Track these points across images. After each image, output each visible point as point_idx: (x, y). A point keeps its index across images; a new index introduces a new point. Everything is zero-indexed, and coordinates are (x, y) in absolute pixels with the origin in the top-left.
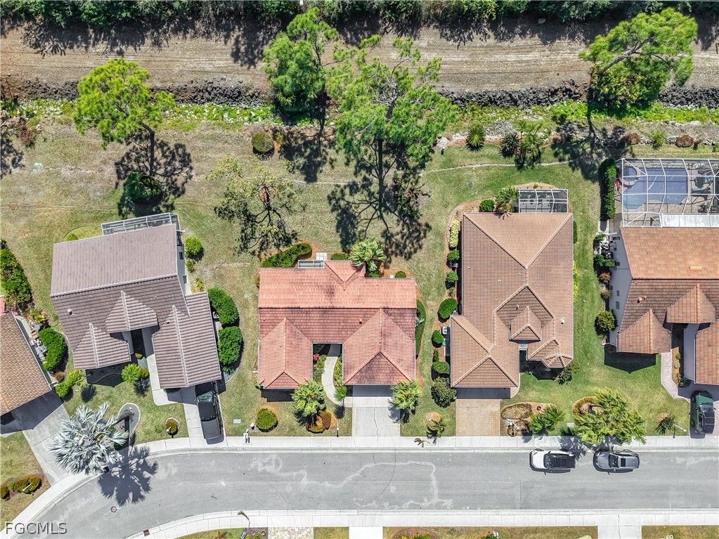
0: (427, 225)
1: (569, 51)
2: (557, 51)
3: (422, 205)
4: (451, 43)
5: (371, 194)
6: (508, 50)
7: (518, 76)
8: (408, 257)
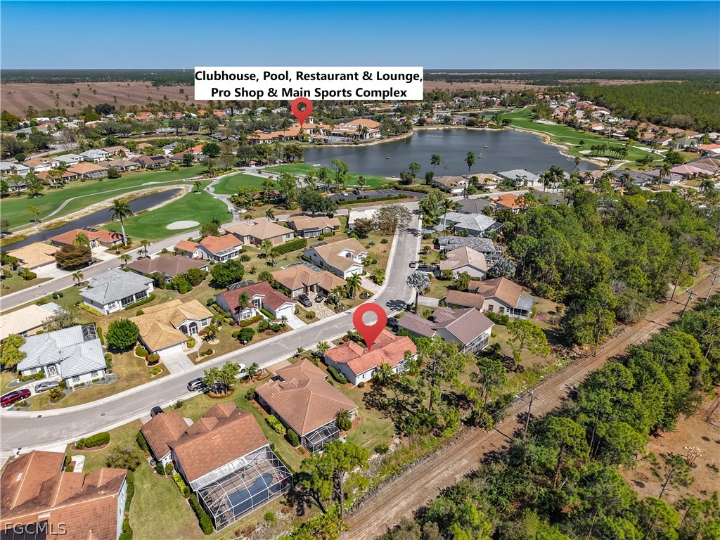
0: (369, 409)
1: (372, 532)
2: (381, 527)
3: (380, 414)
4: (445, 488)
5: (408, 404)
6: (409, 506)
7: (388, 500)
8: (365, 394)
